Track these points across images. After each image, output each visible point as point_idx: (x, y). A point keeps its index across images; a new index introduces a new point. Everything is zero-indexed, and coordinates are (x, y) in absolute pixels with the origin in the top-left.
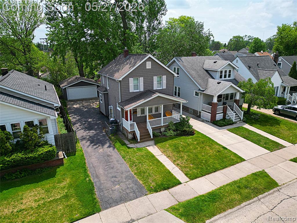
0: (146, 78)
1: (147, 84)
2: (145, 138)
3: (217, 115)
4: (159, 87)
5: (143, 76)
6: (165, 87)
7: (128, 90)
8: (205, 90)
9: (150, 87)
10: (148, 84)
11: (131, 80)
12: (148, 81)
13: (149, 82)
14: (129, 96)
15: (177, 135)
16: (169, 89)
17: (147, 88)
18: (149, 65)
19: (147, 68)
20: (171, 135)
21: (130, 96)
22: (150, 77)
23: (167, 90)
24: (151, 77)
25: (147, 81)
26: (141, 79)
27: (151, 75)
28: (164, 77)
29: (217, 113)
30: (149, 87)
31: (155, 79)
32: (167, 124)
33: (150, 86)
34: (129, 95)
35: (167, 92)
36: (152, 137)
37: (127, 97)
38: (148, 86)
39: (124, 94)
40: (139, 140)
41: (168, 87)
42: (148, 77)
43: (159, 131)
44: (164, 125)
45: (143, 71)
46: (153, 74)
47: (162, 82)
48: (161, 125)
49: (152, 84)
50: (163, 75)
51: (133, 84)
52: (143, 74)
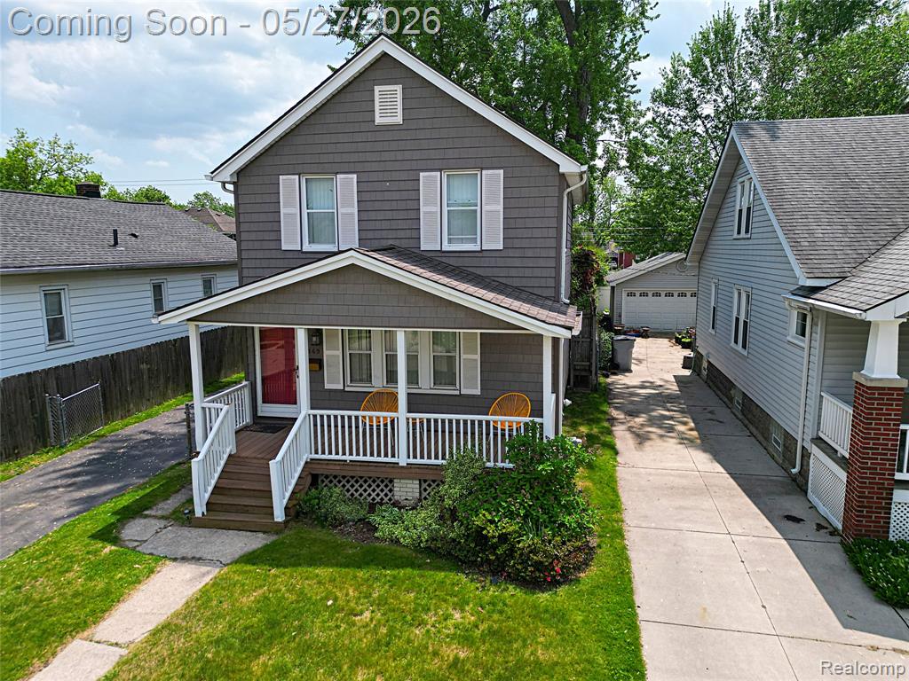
0: (374, 177)
1: (381, 216)
2: (245, 509)
3: (898, 495)
4: (462, 241)
5: (359, 167)
6: (494, 241)
7: (273, 236)
8: (823, 288)
9: (401, 234)
10: (389, 215)
11: (289, 185)
12: (387, 196)
13: (394, 205)
15: (429, 551)
16: (529, 253)
17: (378, 235)
18: (388, 106)
19: (378, 120)
20: (397, 541)
22: (396, 176)
23: (509, 262)
24: (404, 176)
25: (379, 196)
26: (347, 183)
27: (407, 166)
28: (492, 182)
29: (900, 475)
30: (391, 234)
31: (431, 185)
32: (440, 462)
33: (402, 225)
34: (278, 263)
35: (513, 272)
36: (279, 516)
38: (385, 225)
39: (253, 254)
40: (199, 510)
41: (517, 243)
42: (387, 176)
43: (382, 495)
44: (412, 461)
45: (358, 137)
46: (416, 155)
47: (478, 208)
48: (393, 460)
49: (412, 215)
50: (482, 169)
51: (305, 212)
52: (354, 157)
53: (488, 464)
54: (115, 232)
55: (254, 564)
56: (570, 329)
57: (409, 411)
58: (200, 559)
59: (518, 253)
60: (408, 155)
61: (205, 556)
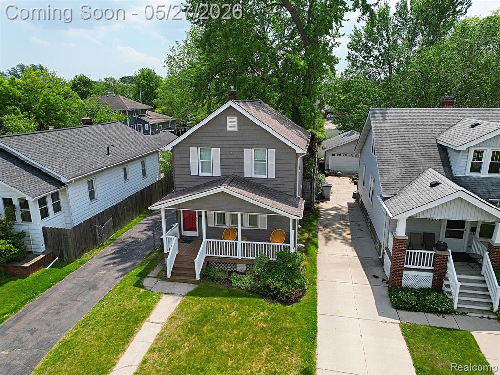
0: (227, 149)
1: (229, 164)
2: (185, 275)
3: (405, 272)
4: (260, 174)
5: (221, 146)
6: (271, 174)
7: (187, 170)
8: (389, 198)
9: (237, 171)
10: (232, 164)
11: (194, 152)
12: (232, 157)
13: (234, 160)
14: (191, 183)
15: (251, 291)
16: (285, 180)
17: (228, 171)
18: (232, 124)
19: (228, 129)
20: (240, 288)
21: (193, 183)
22: (235, 150)
23: (277, 183)
24: (238, 150)
25: (229, 157)
26: (216, 153)
27: (239, 146)
28: (271, 154)
29: (405, 266)
30: (233, 171)
31: (248, 153)
32: (253, 258)
33: (237, 167)
34: (190, 180)
35: (279, 186)
36: (198, 278)
37: (185, 183)
38: (231, 167)
39: (179, 176)
40: (169, 275)
41: (280, 176)
42: (232, 149)
43: (232, 268)
44: (243, 257)
45: (220, 135)
46: (243, 142)
47: (266, 162)
48: (236, 257)
49: (241, 164)
50: (268, 149)
51: (200, 161)
52: (219, 142)
53: (270, 259)
54: (108, 148)
55: (194, 296)
56: (299, 217)
57: (242, 240)
58: (174, 294)
59: (280, 179)
60: (240, 142)
61: (175, 293)
